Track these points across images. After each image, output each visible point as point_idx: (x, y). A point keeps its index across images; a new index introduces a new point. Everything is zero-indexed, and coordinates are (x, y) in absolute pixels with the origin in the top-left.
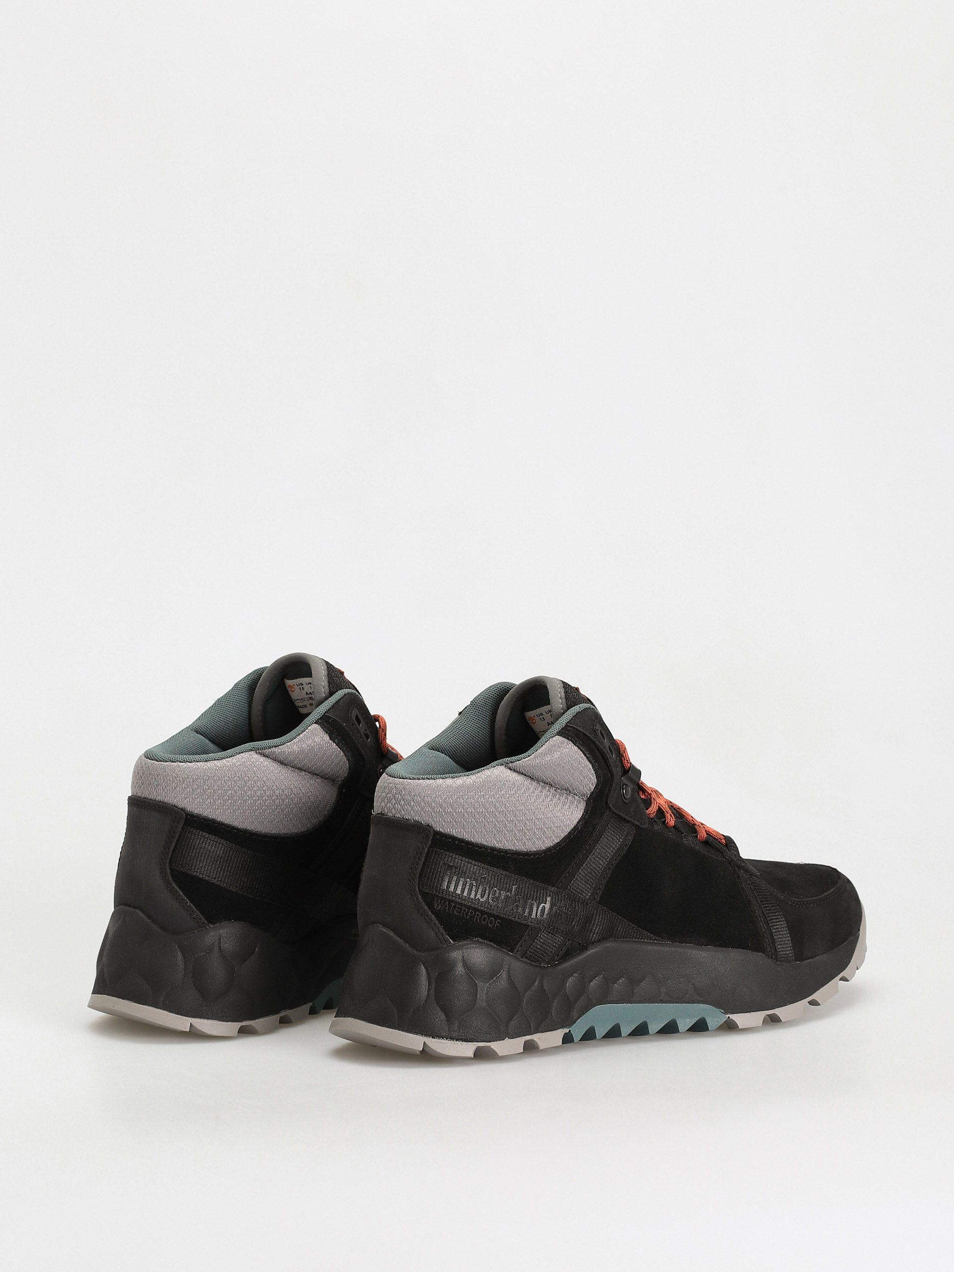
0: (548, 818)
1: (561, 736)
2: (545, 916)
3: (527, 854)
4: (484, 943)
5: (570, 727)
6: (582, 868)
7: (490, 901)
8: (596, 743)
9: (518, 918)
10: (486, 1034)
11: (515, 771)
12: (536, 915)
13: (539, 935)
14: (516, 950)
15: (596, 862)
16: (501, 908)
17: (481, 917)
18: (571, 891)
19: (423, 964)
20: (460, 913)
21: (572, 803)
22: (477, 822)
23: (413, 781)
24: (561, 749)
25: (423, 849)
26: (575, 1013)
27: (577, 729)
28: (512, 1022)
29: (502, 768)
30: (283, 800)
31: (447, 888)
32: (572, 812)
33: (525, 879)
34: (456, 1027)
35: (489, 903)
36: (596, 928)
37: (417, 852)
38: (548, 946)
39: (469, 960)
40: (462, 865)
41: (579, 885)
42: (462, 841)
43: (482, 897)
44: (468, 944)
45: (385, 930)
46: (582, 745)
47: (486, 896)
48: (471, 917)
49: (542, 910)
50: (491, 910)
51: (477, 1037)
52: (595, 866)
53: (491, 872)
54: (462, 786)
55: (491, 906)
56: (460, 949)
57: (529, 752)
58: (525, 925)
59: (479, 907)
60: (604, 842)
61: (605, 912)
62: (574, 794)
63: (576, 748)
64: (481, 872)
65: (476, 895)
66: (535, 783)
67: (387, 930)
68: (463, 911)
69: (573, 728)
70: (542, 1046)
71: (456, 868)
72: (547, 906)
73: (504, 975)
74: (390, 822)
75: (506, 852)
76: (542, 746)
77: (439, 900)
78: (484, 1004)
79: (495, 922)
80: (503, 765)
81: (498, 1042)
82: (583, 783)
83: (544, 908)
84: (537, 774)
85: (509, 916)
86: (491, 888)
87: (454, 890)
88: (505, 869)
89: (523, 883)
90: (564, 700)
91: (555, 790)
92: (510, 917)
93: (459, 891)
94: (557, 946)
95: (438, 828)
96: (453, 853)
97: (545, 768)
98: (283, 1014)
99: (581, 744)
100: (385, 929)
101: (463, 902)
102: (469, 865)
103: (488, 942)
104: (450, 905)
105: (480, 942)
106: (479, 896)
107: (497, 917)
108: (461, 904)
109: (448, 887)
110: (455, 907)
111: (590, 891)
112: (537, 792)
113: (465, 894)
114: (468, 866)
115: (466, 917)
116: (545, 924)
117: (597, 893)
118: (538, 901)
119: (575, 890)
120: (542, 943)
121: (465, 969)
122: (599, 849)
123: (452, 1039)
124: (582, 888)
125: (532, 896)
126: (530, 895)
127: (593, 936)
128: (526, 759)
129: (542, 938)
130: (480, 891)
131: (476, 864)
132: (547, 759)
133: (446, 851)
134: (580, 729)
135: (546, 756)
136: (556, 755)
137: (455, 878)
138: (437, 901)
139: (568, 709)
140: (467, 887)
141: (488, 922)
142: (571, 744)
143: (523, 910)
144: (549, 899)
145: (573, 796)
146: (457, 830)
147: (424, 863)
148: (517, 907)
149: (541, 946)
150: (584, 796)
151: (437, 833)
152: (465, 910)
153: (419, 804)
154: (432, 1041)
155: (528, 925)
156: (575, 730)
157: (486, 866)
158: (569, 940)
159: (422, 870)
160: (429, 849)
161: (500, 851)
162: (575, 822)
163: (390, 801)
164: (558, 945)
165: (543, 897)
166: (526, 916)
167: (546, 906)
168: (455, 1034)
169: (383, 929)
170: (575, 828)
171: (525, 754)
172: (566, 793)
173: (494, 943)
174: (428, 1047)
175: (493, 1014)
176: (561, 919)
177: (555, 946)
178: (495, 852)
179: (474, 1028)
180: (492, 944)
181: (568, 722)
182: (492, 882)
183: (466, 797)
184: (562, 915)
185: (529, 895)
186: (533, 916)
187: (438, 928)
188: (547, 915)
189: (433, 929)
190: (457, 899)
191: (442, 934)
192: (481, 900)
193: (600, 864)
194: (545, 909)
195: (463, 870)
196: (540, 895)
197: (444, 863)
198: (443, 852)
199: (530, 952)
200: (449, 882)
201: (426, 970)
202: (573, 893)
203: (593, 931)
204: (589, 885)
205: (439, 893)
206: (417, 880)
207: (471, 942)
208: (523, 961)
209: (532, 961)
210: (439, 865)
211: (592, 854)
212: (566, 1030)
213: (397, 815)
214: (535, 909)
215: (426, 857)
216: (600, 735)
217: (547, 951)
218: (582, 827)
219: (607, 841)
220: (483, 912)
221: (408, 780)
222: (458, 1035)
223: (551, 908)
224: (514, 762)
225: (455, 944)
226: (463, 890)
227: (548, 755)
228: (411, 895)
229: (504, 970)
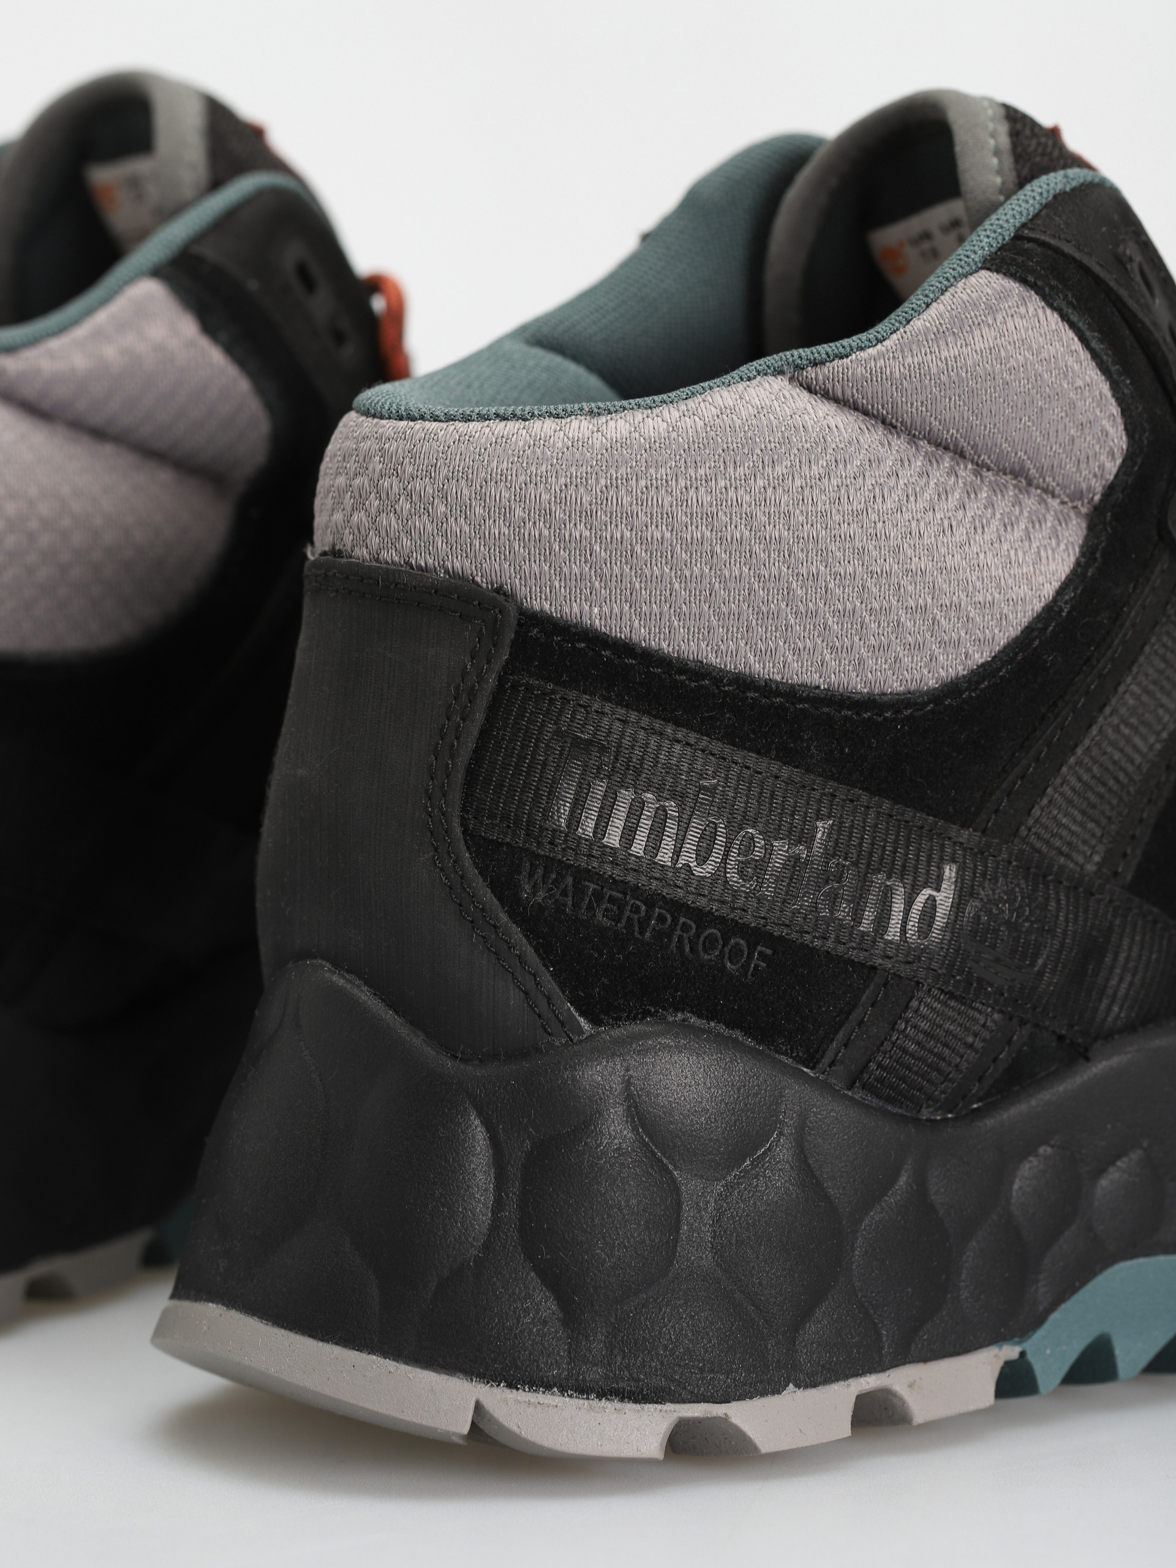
0: (949, 573)
1: (998, 272)
2: (936, 933)
3: (870, 704)
4: (709, 1031)
5: (1030, 240)
6: (1072, 760)
7: (733, 876)
8: (1124, 304)
9: (838, 941)
10: (712, 1371)
11: (827, 395)
12: (904, 930)
13: (914, 1003)
14: (826, 1061)
15: (1122, 743)
16: (773, 902)
17: (698, 936)
18: (1032, 847)
19: (476, 1107)
20: (618, 921)
21: (1036, 521)
22: (682, 578)
23: (444, 425)
24: (999, 318)
25: (481, 678)
26: (1042, 1290)
27: (1057, 251)
28: (811, 1329)
29: (779, 384)
30: (31, 537)
31: (568, 826)
32: (1039, 552)
33: (865, 797)
34: (597, 1346)
35: (726, 882)
36: (1121, 979)
37: (457, 688)
38: (946, 1045)
39: (648, 1094)
40: (626, 741)
41: (1060, 825)
42: (625, 648)
43: (702, 860)
44: (646, 1036)
45: (341, 982)
46: (1074, 308)
47: (716, 857)
48: (658, 935)
49: (923, 912)
50: (733, 909)
51: (679, 1383)
52: (1117, 756)
53: (736, 768)
54: (625, 443)
55: (735, 894)
56: (614, 1055)
57: (882, 327)
58: (863, 965)
59: (691, 898)
60: (1151, 671)
61: (1155, 922)
62: (1046, 490)
63: (1053, 318)
64: (698, 766)
65: (677, 853)
66: (899, 444)
67: (347, 980)
68: (627, 913)
69: (1044, 244)
70: (920, 1411)
71: (603, 749)
72: (945, 898)
73: (783, 1151)
74: (362, 579)
75: (792, 694)
76: (928, 305)
77: (540, 871)
78: (707, 1260)
79: (750, 957)
80: (781, 372)
81: (758, 1403)
82: (1076, 449)
83: (931, 903)
84: (910, 409)
85: (802, 932)
86: (734, 828)
87: (595, 832)
88: (787, 756)
89: (854, 812)
90: (1008, 161)
91: (976, 473)
92: (807, 937)
93: (613, 838)
94: (979, 1045)
95: (540, 603)
96: (592, 694)
97: (940, 385)
98: (39, 1269)
99: (1070, 304)
100: (344, 977)
101: (629, 878)
102: (653, 741)
103: (722, 1029)
104: (579, 890)
105: (692, 1027)
106: (688, 857)
107: (756, 936)
108: (622, 886)
109: (574, 820)
110: (598, 896)
111: (1101, 848)
112: (908, 474)
113: (638, 848)
114: (647, 745)
115: (642, 933)
116: (934, 965)
117: (1125, 855)
118: (909, 880)
119: (1047, 842)
120: (925, 1033)
121: (635, 1129)
122: (1133, 694)
123: (582, 1390)
124: (1073, 833)
125: (888, 859)
126: (882, 859)
127: (1109, 1009)
128: (870, 350)
129: (924, 1017)
130: (693, 837)
131: (679, 736)
132: (944, 354)
133: (563, 684)
134: (1068, 249)
135: (942, 343)
136: (982, 339)
137: (600, 788)
138: (531, 875)
139: (1021, 185)
140: (646, 823)
141: (722, 952)
142: (1035, 302)
143: (855, 914)
144: (950, 872)
145: (1040, 496)
146: (605, 609)
147: (484, 734)
148: (834, 899)
149: (919, 1043)
150: (1081, 498)
151: (532, 620)
152: (637, 910)
153: (465, 511)
154: (505, 1401)
155: (873, 968)
156: (1050, 252)
157: (716, 747)
158: (1022, 1022)
159: (478, 754)
160: (501, 681)
161: (768, 688)
162: (1049, 591)
163: (360, 504)
164: (984, 1040)
165: (929, 866)
166: (867, 934)
167: (939, 896)
168: (594, 1374)
169: (335, 978)
170: (1050, 611)
171: (863, 336)
172: (1015, 486)
173: (747, 1032)
174: (492, 1420)
175: (738, 1295)
176: (993, 946)
177: (971, 1046)
178: (751, 695)
179: (666, 1348)
180: (738, 1034)
181: (1024, 225)
182: (740, 805)
183: (643, 483)
184: (996, 931)
185: (875, 858)
186: (893, 933)
187: (535, 975)
188: (944, 930)
189: (514, 978)
190: (608, 868)
191: (549, 998)
192: (698, 871)
193: (1136, 748)
194: (934, 907)
195: (630, 759)
196: (918, 856)
197: (558, 732)
198: (553, 692)
199: (880, 1066)
200: (579, 804)
201: (488, 1130)
202: (1039, 851)
203: (1110, 991)
204: (1098, 823)
205: (540, 844)
206: (456, 796)
207: (659, 1028)
208: (851, 1099)
209: (888, 1100)
210: (538, 740)
211: (1107, 710)
212: (1010, 1352)
213: (385, 555)
214: (898, 907)
215: (493, 709)
216: (1138, 278)
217: (943, 1065)
218: (1073, 608)
219: (1162, 666)
220: (702, 917)
221: (427, 424)
222: (606, 1377)
223: (958, 906)
224: (823, 363)
225: (599, 1033)
226: (629, 834)
227: (950, 339)
228: (436, 849)
229: (781, 1134)
